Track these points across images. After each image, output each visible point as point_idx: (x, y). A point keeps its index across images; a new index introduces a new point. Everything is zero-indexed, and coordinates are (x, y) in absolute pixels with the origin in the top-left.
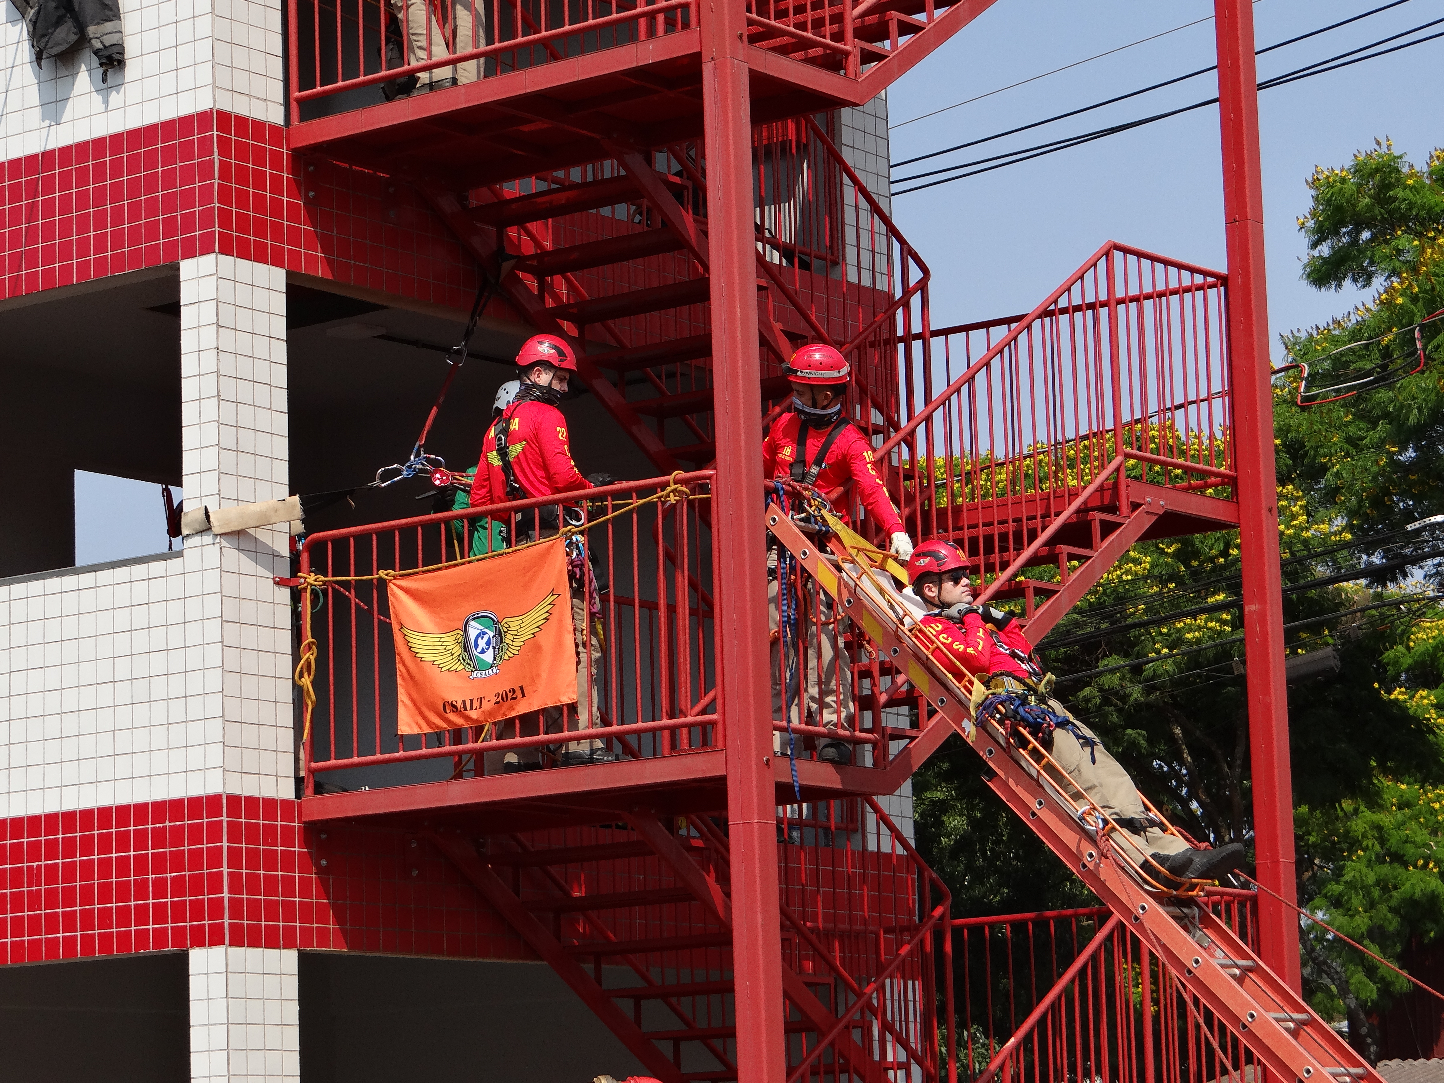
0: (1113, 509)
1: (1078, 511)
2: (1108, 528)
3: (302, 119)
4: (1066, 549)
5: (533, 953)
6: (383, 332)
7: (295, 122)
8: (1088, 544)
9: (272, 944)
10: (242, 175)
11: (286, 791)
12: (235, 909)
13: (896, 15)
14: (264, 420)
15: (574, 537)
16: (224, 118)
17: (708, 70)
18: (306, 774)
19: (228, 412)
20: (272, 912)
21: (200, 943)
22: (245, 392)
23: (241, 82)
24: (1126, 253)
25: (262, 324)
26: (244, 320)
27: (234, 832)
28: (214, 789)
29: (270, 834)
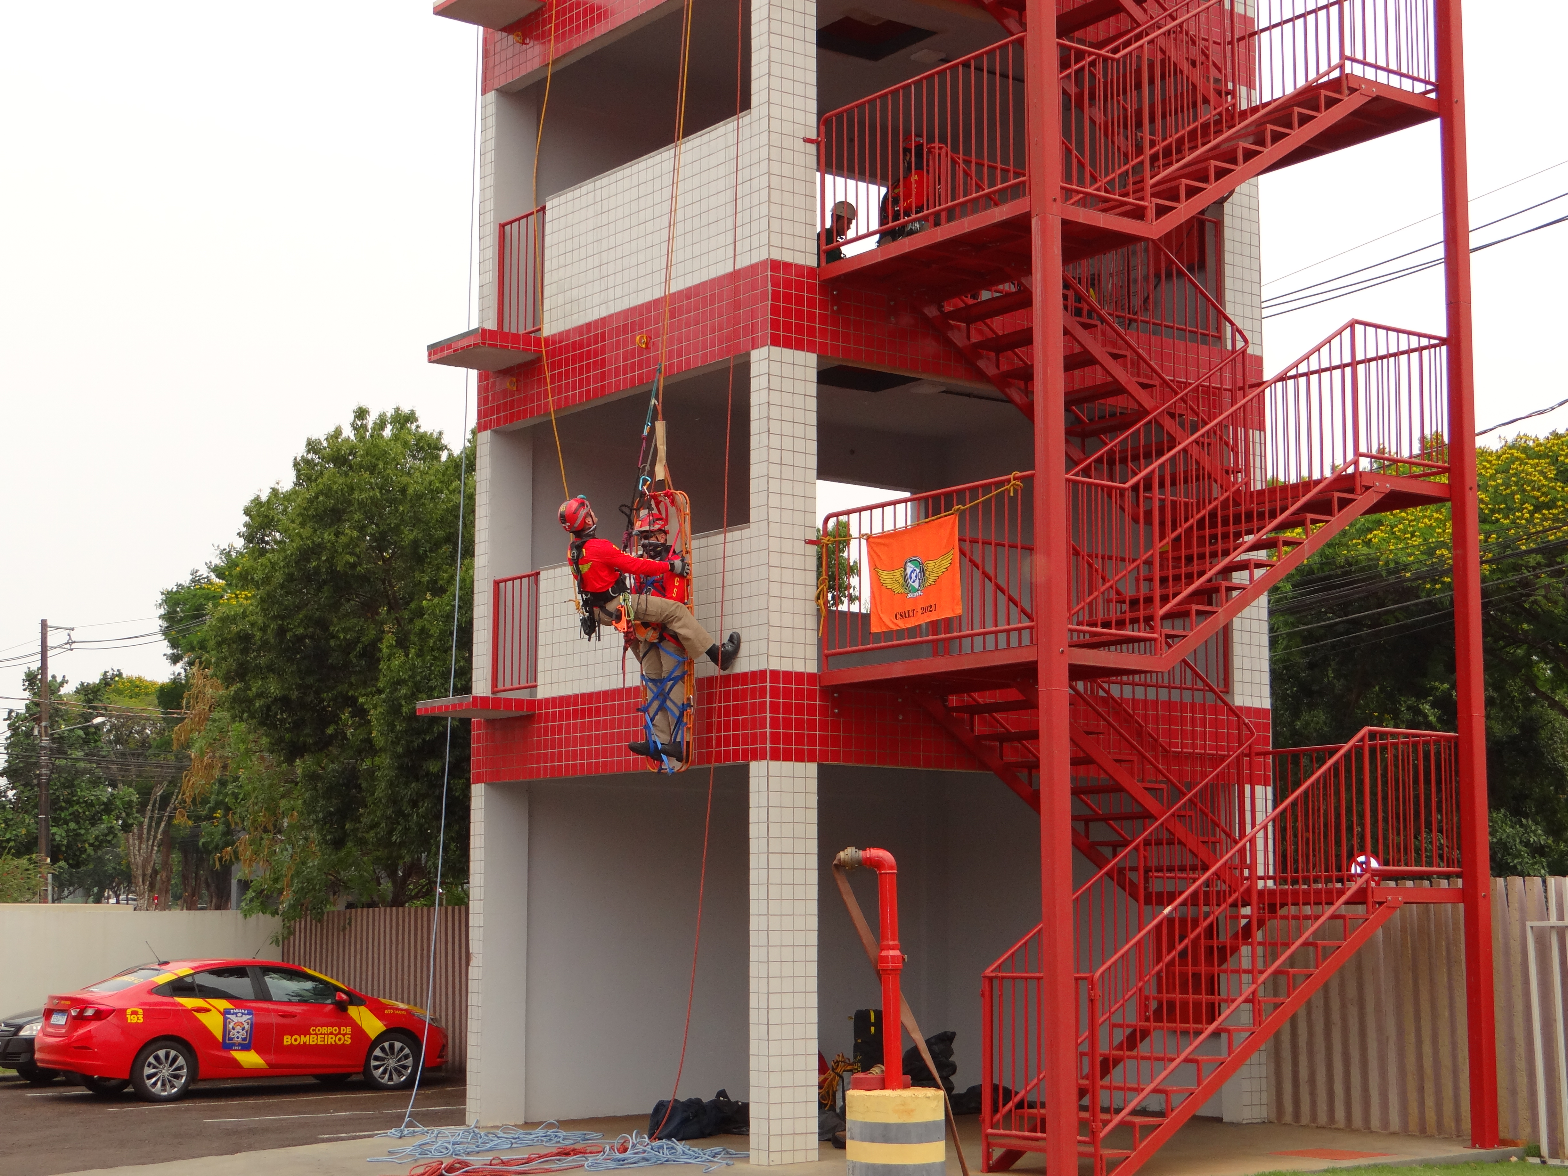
0: (1352, 491)
2: (1344, 503)
3: (827, 262)
4: (1310, 516)
5: (984, 766)
6: (944, 389)
7: (823, 264)
8: (1331, 514)
9: (800, 758)
10: (788, 298)
11: (811, 667)
12: (775, 738)
13: (1184, 181)
14: (800, 445)
15: (962, 514)
16: (775, 265)
17: (1034, 222)
18: (824, 658)
19: (775, 441)
20: (800, 739)
21: (755, 758)
22: (787, 428)
23: (788, 242)
24: (1366, 324)
25: (799, 387)
26: (787, 385)
27: (775, 693)
28: (762, 666)
29: (800, 693)
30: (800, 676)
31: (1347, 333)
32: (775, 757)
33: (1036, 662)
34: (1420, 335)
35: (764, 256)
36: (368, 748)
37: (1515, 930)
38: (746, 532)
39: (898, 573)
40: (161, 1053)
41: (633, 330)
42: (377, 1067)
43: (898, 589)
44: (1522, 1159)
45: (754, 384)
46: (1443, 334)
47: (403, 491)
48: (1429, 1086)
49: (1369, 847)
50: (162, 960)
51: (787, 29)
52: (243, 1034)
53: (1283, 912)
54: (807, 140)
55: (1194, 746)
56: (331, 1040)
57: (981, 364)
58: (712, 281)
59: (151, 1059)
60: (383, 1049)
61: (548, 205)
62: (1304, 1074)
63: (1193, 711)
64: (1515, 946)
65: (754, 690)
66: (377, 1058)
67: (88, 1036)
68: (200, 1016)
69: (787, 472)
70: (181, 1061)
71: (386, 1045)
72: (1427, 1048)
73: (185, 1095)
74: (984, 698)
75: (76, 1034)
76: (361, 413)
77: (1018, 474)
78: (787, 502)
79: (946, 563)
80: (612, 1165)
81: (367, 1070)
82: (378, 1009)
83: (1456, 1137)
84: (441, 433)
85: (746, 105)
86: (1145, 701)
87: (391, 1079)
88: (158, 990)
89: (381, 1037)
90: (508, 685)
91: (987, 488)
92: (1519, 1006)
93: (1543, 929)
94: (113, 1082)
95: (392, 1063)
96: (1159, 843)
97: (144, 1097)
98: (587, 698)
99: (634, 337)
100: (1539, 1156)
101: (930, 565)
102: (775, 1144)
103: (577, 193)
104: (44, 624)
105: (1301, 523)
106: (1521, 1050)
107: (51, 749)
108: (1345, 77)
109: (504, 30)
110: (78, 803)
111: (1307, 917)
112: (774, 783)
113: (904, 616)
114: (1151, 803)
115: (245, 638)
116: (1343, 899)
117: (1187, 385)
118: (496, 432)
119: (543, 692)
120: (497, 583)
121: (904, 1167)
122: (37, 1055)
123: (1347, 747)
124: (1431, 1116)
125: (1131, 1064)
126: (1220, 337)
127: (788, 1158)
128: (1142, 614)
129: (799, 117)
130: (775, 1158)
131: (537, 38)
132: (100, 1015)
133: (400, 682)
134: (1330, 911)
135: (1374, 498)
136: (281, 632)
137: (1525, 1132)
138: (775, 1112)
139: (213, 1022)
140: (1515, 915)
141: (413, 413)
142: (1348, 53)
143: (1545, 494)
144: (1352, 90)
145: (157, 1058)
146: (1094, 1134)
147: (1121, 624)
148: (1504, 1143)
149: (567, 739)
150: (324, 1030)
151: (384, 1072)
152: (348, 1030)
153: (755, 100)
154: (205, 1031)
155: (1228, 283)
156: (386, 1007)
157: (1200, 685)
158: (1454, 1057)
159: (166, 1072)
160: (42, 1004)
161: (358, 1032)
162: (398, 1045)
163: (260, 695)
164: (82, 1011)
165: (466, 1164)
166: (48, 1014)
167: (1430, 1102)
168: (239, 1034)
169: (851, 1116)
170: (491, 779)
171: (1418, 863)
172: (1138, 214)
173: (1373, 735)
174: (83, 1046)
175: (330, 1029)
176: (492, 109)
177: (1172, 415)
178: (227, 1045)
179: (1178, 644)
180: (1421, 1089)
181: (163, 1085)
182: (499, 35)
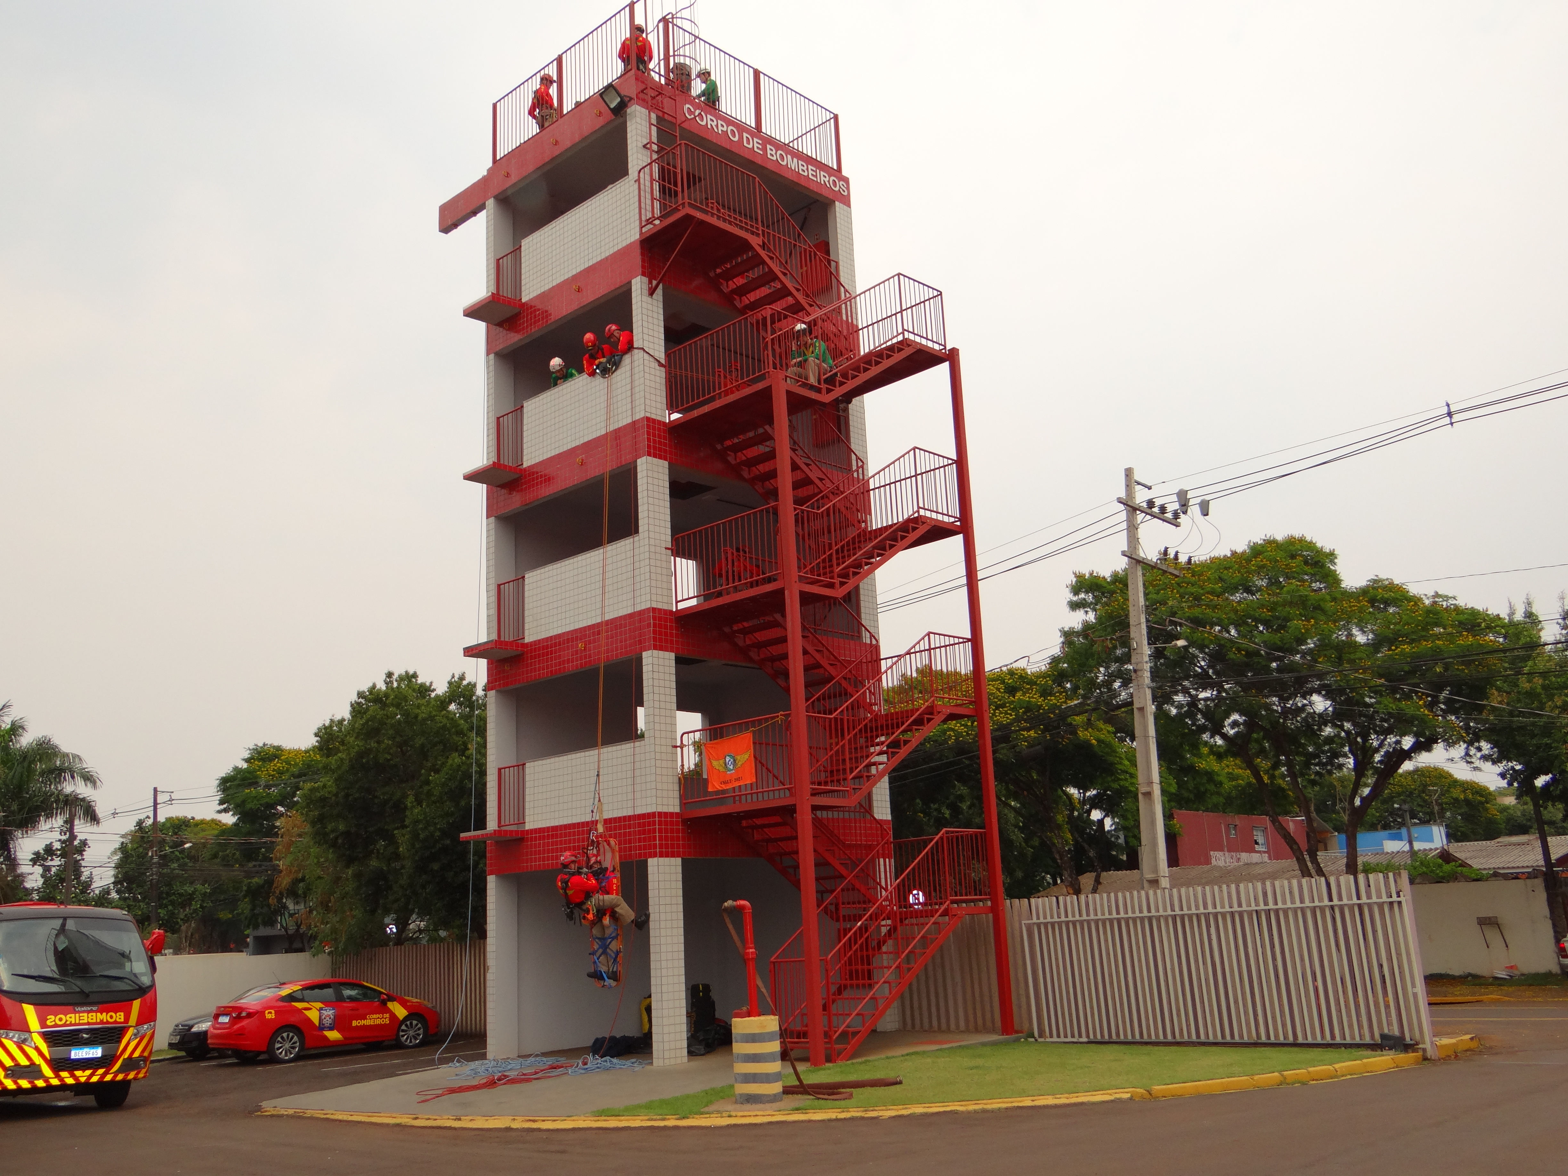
0: (932, 714)
1: (920, 715)
2: (929, 720)
4: (915, 727)
8: (922, 725)
9: (673, 856)
10: (660, 626)
11: (677, 810)
12: (661, 846)
13: (852, 569)
14: (668, 699)
15: (754, 732)
16: (654, 610)
17: (786, 592)
18: (683, 804)
19: (656, 697)
20: (673, 846)
21: (651, 857)
22: (662, 690)
23: (660, 599)
24: (935, 634)
25: (667, 670)
26: (661, 669)
27: (660, 823)
28: (654, 810)
29: (672, 823)
30: (672, 814)
31: (926, 638)
32: (661, 856)
33: (795, 805)
34: (959, 638)
35: (648, 606)
36: (397, 856)
37: (1017, 925)
38: (643, 742)
39: (722, 762)
40: (285, 1035)
41: (577, 640)
42: (403, 1036)
43: (722, 769)
44: (1026, 1039)
45: (645, 669)
46: (969, 637)
47: (416, 717)
48: (978, 1007)
49: (917, 886)
50: (282, 981)
51: (656, 495)
52: (330, 1021)
53: (907, 922)
54: (666, 548)
55: (856, 841)
56: (378, 1022)
57: (752, 654)
58: (621, 617)
59: (279, 1039)
60: (406, 1025)
61: (526, 576)
62: (916, 1005)
63: (855, 823)
64: (1017, 933)
65: (649, 822)
66: (403, 1031)
67: (243, 1028)
68: (306, 1012)
69: (663, 712)
70: (295, 1038)
71: (408, 1023)
72: (976, 986)
73: (298, 1058)
74: (759, 822)
75: (235, 1027)
76: (390, 675)
77: (782, 713)
78: (663, 727)
79: (746, 756)
80: (583, 1071)
81: (398, 1038)
82: (404, 1003)
83: (993, 1031)
84: (431, 683)
85: (637, 531)
86: (833, 819)
87: (411, 1042)
88: (283, 999)
89: (406, 1018)
90: (507, 823)
91: (766, 720)
92: (1020, 962)
93: (1029, 924)
94: (251, 1054)
95: (411, 1033)
96: (848, 890)
97: (274, 1060)
98: (555, 828)
99: (577, 645)
100: (1034, 1037)
101: (738, 757)
102: (667, 1055)
103: (543, 571)
104: (155, 790)
105: (911, 730)
106: (1022, 985)
107: (159, 863)
108: (920, 517)
109: (498, 486)
110: (174, 894)
111: (922, 924)
112: (661, 869)
113: (725, 783)
114: (844, 872)
115: (323, 799)
116: (938, 914)
117: (850, 662)
118: (497, 691)
119: (528, 826)
120: (500, 770)
121: (762, 1054)
122: (209, 1041)
123: (937, 837)
124: (980, 1021)
125: (840, 1002)
126: (860, 636)
127: (673, 1062)
128: (835, 778)
129: (663, 537)
130: (667, 1062)
131: (518, 491)
132: (250, 1015)
133: (417, 821)
134: (933, 920)
135: (943, 717)
136: (347, 795)
137: (1026, 1026)
138: (666, 1038)
139: (313, 1015)
140: (1016, 918)
141: (415, 673)
142: (921, 505)
143: (1000, 700)
144: (923, 523)
145: (282, 1038)
146: (830, 1037)
147: (826, 783)
148: (1017, 1032)
149: (544, 850)
150: (374, 1016)
151: (407, 1039)
152: (388, 1015)
153: (641, 529)
154: (309, 1021)
155: (863, 610)
156: (408, 1001)
157: (862, 810)
158: (990, 991)
159: (287, 1045)
160: (213, 1010)
161: (393, 1016)
162: (415, 1022)
163: (333, 831)
164: (240, 1013)
165: (507, 1076)
166: (216, 1017)
167: (979, 1014)
168: (327, 1022)
169: (734, 1031)
170: (497, 873)
171: (976, 895)
172: (831, 586)
173: (947, 832)
174: (241, 1033)
175: (378, 1016)
176: (492, 526)
177: (845, 679)
178: (322, 1028)
179: (858, 793)
180: (974, 1009)
181: (286, 1053)
182: (495, 489)
